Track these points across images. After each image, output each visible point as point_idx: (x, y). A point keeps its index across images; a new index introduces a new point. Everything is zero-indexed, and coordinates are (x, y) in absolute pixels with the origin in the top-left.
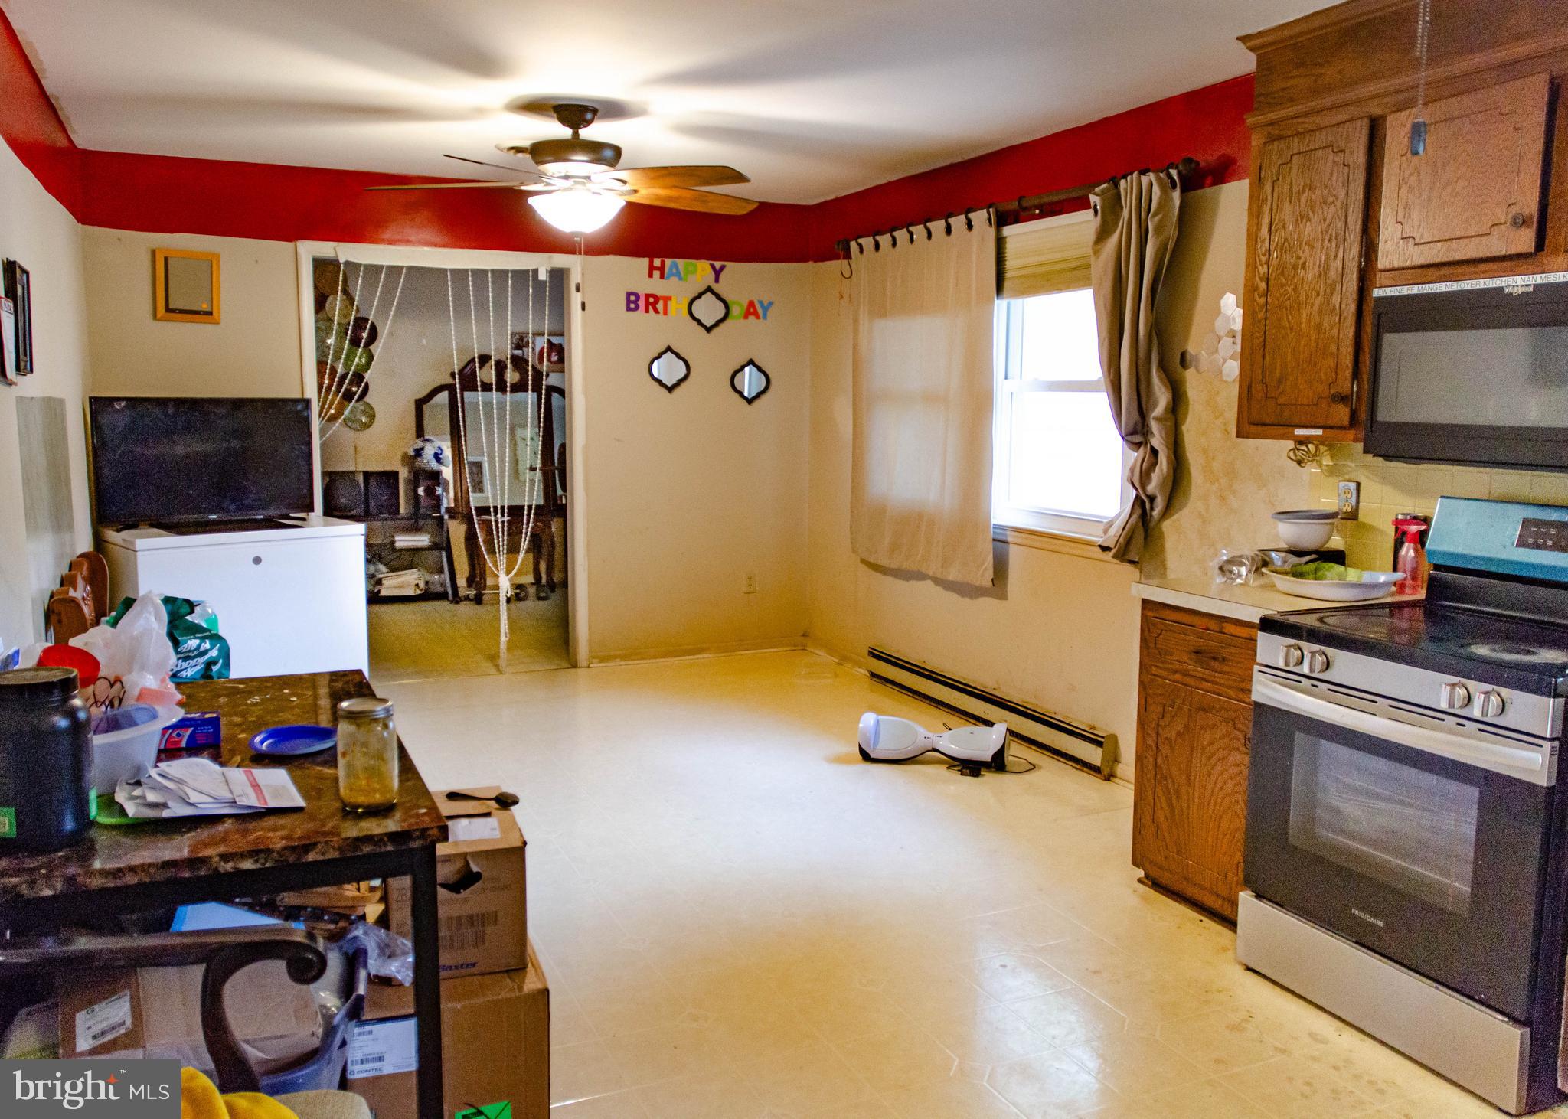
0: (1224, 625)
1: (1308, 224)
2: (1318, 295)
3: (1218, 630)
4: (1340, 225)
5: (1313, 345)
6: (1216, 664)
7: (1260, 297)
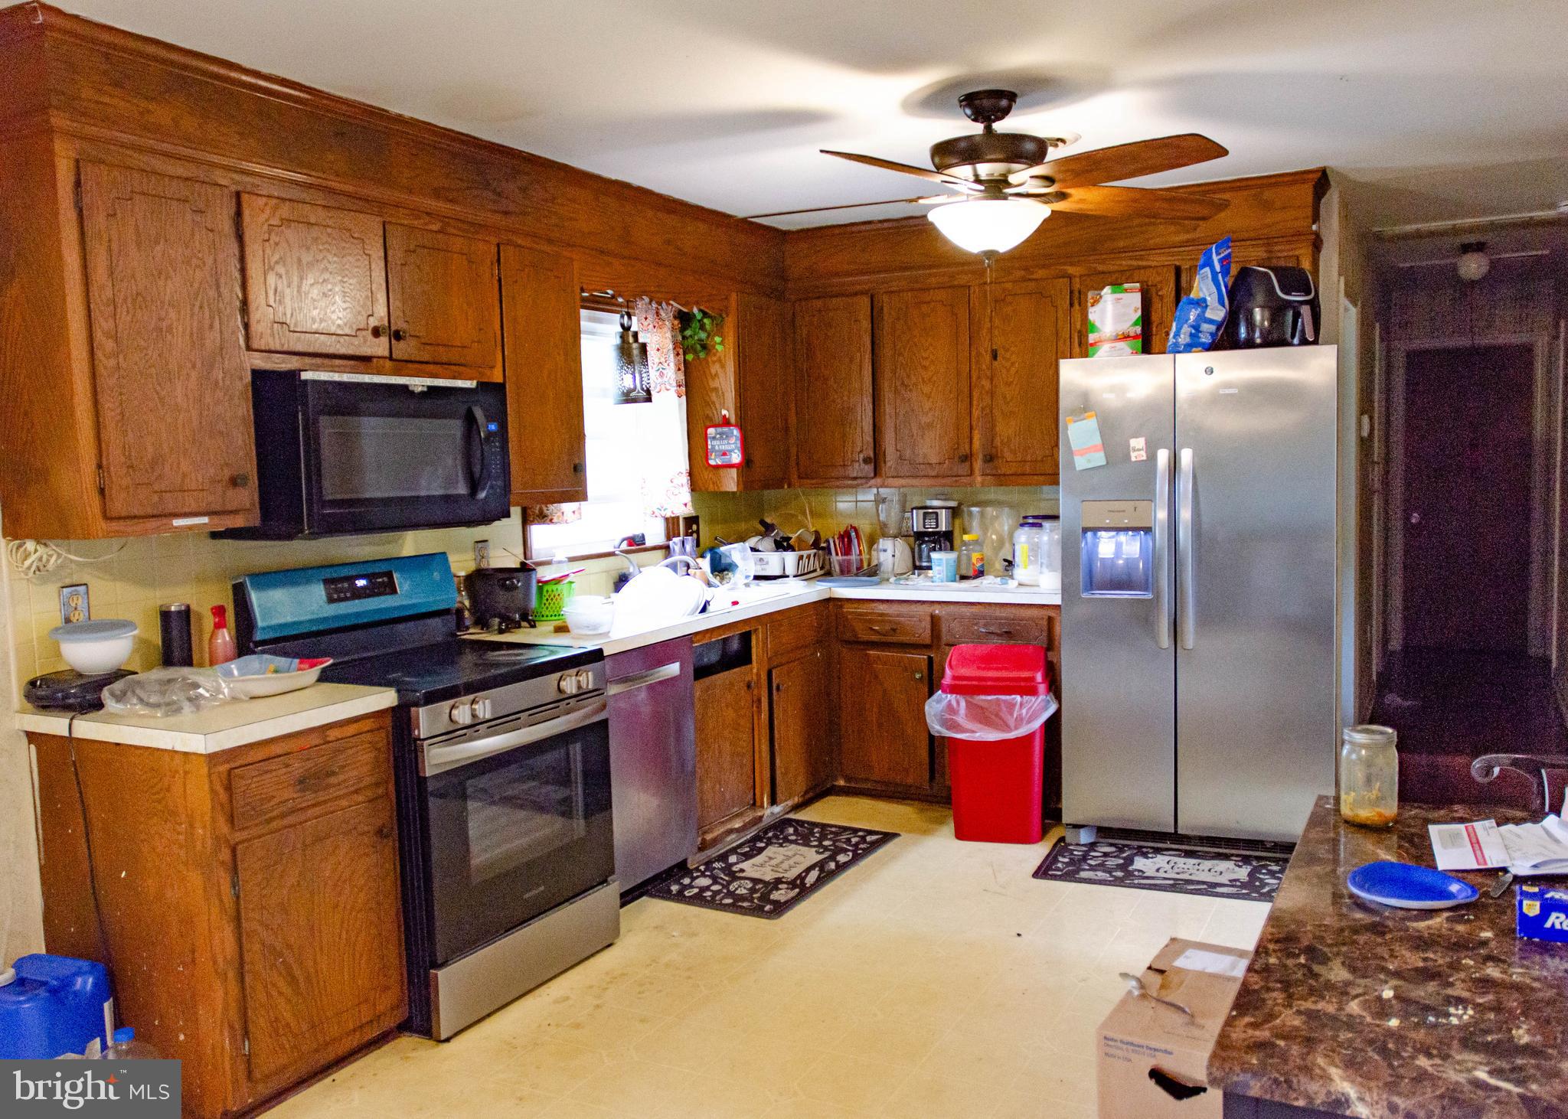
0: (328, 733)
1: (169, 282)
2: (194, 366)
3: (322, 742)
4: (212, 293)
5: (195, 423)
6: (333, 780)
7: (108, 358)
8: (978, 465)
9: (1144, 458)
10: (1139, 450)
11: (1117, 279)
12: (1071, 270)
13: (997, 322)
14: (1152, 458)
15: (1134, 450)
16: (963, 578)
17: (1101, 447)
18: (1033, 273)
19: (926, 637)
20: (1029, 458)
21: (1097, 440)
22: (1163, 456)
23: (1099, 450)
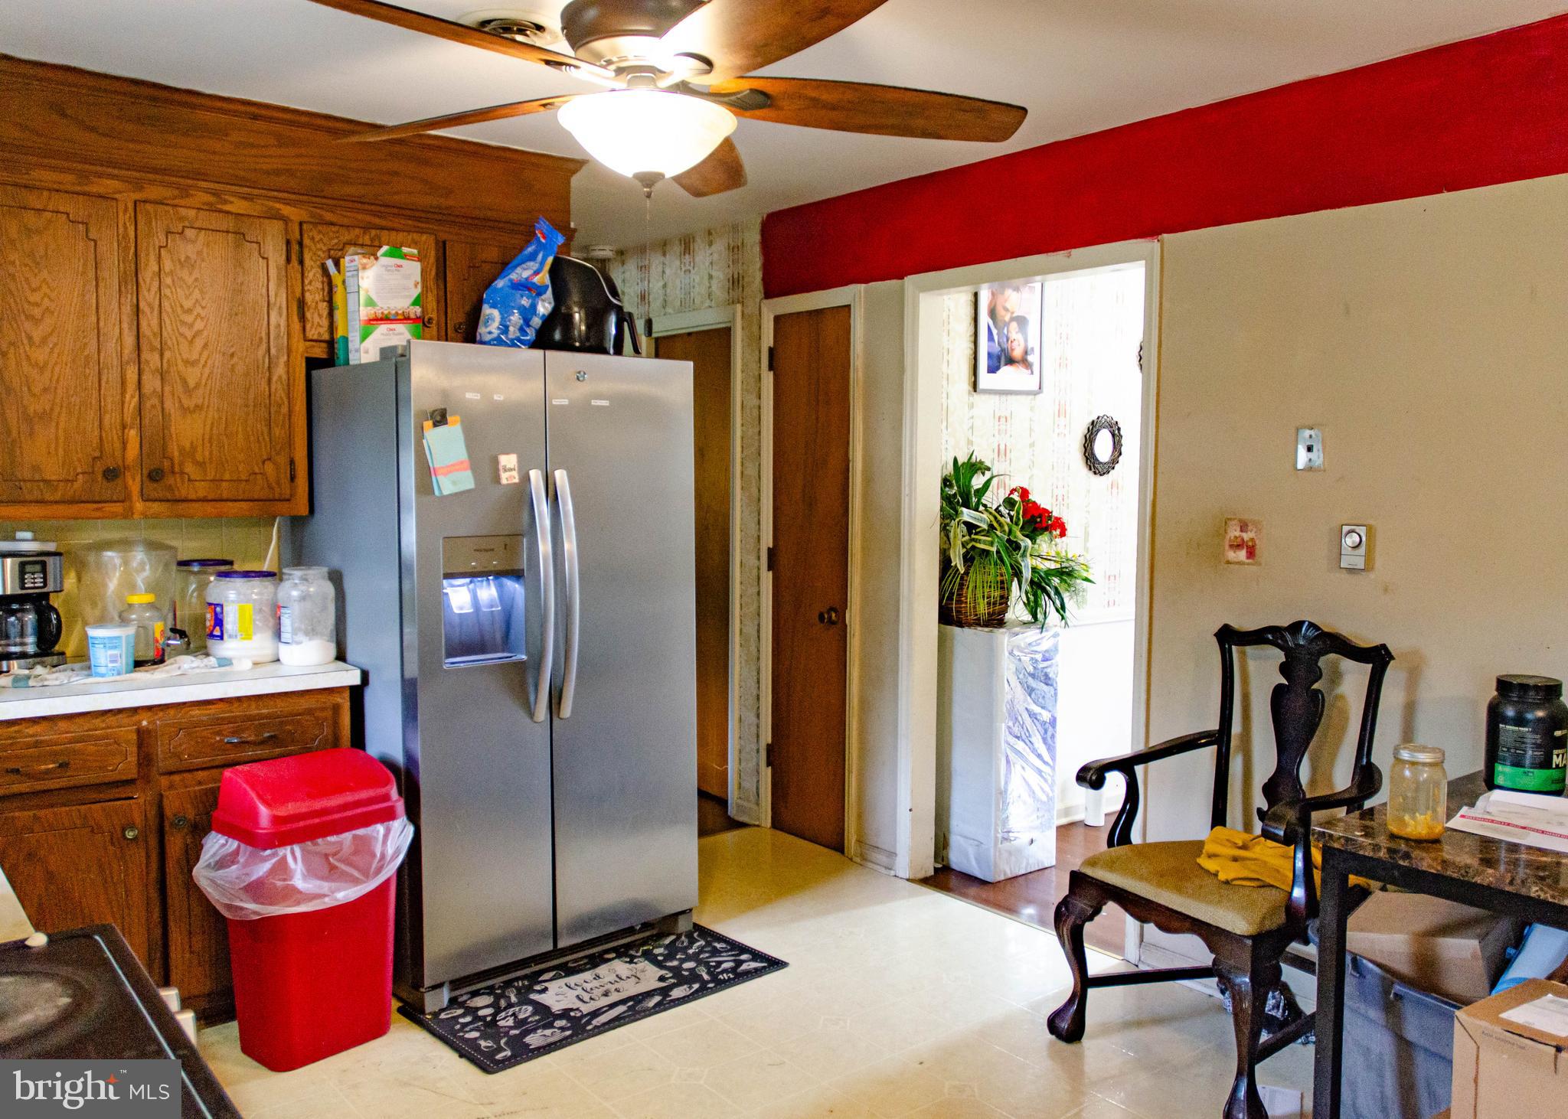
8: (134, 483)
9: (516, 480)
10: (511, 470)
11: (358, 237)
12: (286, 210)
13: (168, 265)
14: (526, 479)
15: (505, 470)
16: (138, 664)
17: (467, 465)
18: (226, 202)
19: (126, 765)
20: (227, 476)
21: (462, 454)
22: (536, 476)
23: (465, 469)
